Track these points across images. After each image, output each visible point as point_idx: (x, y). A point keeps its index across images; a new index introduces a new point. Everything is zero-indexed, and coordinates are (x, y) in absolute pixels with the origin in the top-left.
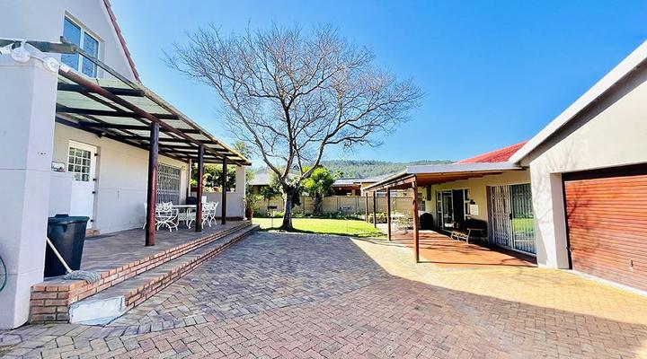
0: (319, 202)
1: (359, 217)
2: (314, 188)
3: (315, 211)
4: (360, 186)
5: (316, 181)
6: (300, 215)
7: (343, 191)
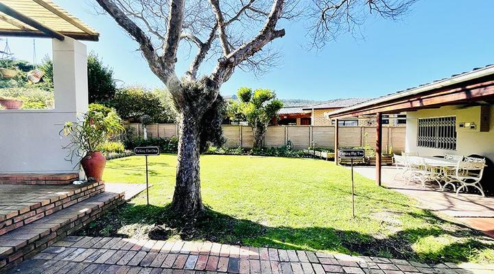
0: (261, 133)
1: (318, 153)
2: (254, 115)
3: (256, 145)
4: (310, 114)
5: (258, 106)
6: (237, 151)
7: (289, 120)
